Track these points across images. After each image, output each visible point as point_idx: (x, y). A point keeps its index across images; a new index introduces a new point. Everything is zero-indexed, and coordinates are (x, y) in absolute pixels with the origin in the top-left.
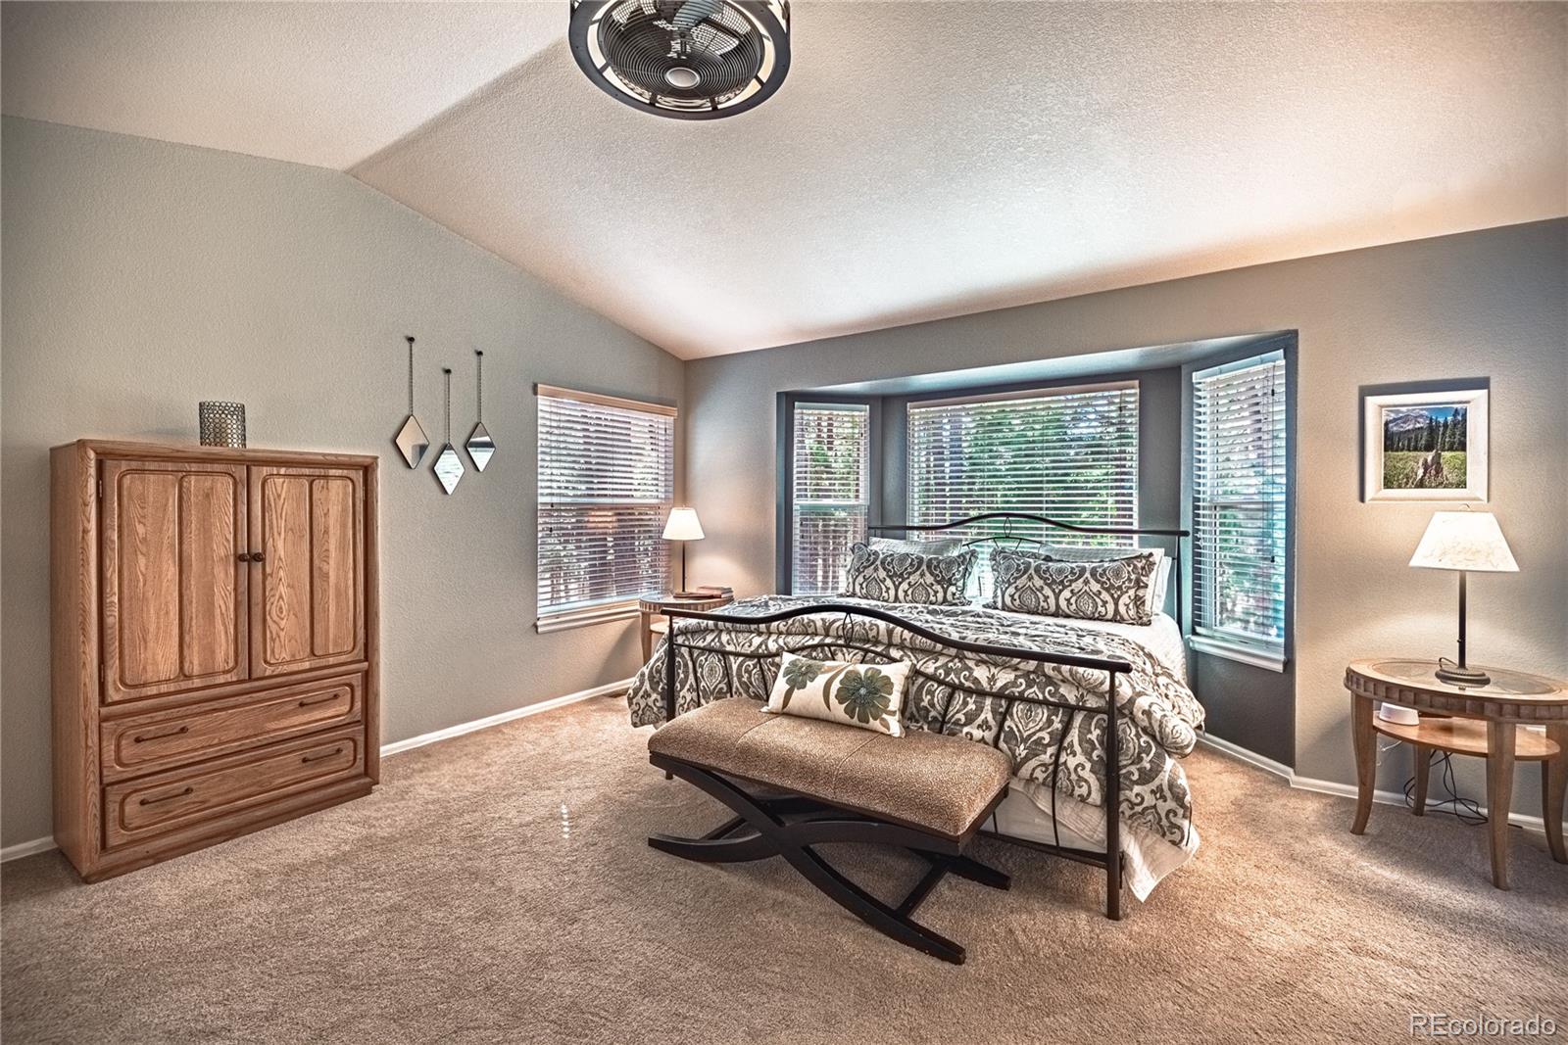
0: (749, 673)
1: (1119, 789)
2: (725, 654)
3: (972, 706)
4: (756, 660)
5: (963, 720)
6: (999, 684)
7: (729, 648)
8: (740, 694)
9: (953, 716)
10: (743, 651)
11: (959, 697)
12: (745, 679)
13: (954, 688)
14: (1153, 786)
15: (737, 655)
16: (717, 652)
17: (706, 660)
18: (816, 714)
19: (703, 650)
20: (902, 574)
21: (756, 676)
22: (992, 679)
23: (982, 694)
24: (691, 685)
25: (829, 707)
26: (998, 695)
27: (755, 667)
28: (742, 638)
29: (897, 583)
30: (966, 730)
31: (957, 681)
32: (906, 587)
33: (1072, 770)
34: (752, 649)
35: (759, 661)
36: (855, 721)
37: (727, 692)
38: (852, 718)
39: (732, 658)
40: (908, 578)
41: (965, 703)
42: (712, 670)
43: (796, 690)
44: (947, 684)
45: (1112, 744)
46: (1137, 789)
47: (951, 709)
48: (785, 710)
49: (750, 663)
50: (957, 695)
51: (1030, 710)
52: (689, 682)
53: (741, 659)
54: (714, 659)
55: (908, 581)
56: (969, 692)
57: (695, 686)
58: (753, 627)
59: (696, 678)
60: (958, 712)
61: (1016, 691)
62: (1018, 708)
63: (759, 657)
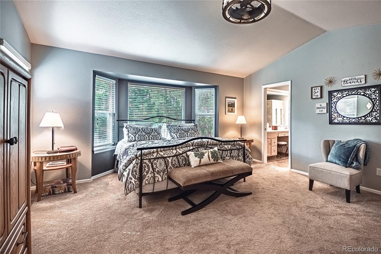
0: (175, 161)
1: (245, 160)
2: (164, 158)
3: (226, 153)
4: (176, 157)
5: (225, 156)
6: (229, 148)
7: (165, 156)
8: (171, 168)
9: (223, 156)
10: (170, 155)
11: (224, 152)
12: (174, 163)
13: (223, 150)
14: (249, 158)
15: (169, 157)
16: (161, 158)
17: (157, 161)
18: (208, 163)
19: (155, 159)
20: (149, 133)
21: (177, 161)
22: (228, 147)
23: (227, 150)
24: (151, 172)
25: (210, 161)
26: (229, 150)
27: (176, 159)
28: (168, 152)
29: (149, 136)
30: (226, 158)
31: (223, 149)
32: (151, 136)
33: (241, 159)
34: (174, 154)
35: (177, 157)
36: (215, 162)
37: (166, 169)
38: (215, 161)
39: (168, 158)
40: (151, 134)
41: (225, 153)
42: (161, 164)
43: (202, 159)
44: (222, 150)
45: (244, 153)
46: (247, 159)
47: (223, 155)
48: (200, 164)
49: (175, 158)
50: (223, 152)
51: (235, 151)
52: (150, 171)
53: (171, 158)
54: (161, 161)
55: (151, 135)
56: (225, 151)
57: (153, 171)
58: (171, 148)
59: (153, 169)
60: (224, 155)
61: (232, 148)
62: (233, 151)
63: (177, 156)
